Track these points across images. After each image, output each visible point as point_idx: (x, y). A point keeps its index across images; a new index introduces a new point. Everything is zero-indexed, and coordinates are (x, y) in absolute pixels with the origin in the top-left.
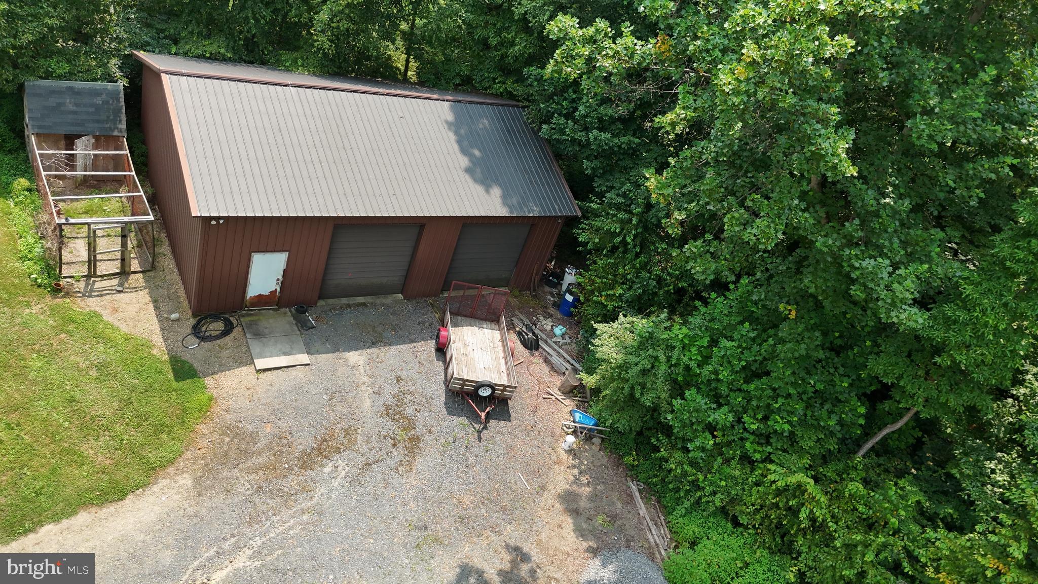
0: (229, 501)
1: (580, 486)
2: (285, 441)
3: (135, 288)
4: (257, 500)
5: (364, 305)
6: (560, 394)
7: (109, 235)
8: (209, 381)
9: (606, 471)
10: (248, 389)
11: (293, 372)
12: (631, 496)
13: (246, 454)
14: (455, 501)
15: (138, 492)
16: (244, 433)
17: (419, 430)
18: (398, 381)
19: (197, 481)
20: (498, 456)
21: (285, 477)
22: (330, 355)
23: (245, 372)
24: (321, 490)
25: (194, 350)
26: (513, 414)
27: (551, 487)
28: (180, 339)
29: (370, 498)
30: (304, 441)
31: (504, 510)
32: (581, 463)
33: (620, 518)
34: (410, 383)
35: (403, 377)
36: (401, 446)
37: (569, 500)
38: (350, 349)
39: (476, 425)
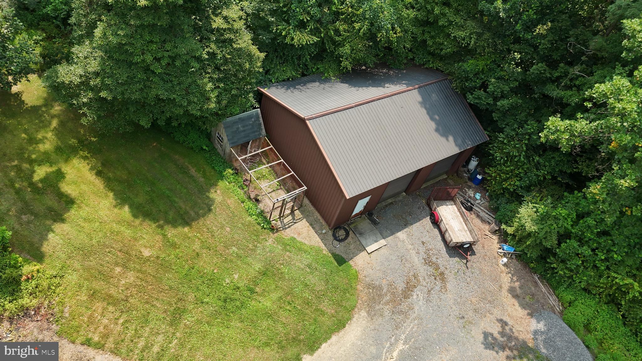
0: (384, 320)
1: (514, 282)
2: (393, 287)
3: (300, 219)
4: (395, 317)
5: (392, 203)
6: (490, 233)
7: (274, 191)
8: (351, 262)
9: (522, 272)
10: (369, 264)
11: (382, 250)
12: (536, 282)
13: (380, 296)
14: (470, 302)
15: (349, 323)
16: (376, 286)
17: (442, 269)
18: (423, 244)
19: (368, 312)
20: (478, 275)
21: (400, 304)
22: (391, 237)
23: (364, 254)
24: (416, 308)
25: (339, 247)
26: (475, 251)
27: (503, 286)
28: (331, 243)
29: (436, 307)
30: (401, 286)
31: (490, 302)
32: (511, 270)
33: (536, 295)
34: (428, 244)
35: (425, 242)
36: (438, 278)
37: (512, 290)
38: (398, 232)
39: (463, 261)
